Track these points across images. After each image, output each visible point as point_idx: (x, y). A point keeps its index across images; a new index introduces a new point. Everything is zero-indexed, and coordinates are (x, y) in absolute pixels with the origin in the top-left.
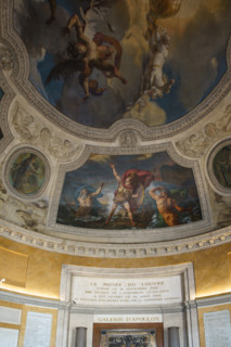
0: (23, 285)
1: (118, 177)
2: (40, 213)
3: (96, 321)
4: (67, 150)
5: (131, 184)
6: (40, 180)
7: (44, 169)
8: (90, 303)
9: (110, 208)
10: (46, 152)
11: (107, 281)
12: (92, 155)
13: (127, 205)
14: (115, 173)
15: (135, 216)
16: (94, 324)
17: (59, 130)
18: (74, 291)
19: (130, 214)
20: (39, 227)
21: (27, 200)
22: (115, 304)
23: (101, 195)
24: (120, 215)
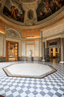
0: (34, 37)
1: (45, 4)
2: (34, 21)
3: (47, 40)
4: (34, 6)
5: (48, 3)
6: (33, 15)
7: (32, 12)
8: (46, 36)
9: (46, 12)
10: (31, 9)
11: (49, 30)
12: (38, 3)
13: (49, 9)
14: (44, 3)
15: (52, 11)
16: (47, 41)
17: (31, 3)
18: (43, 35)
19: (51, 11)
20: (35, 24)
21: (32, 20)
22: (50, 35)
23: (44, 10)
24: (49, 13)
